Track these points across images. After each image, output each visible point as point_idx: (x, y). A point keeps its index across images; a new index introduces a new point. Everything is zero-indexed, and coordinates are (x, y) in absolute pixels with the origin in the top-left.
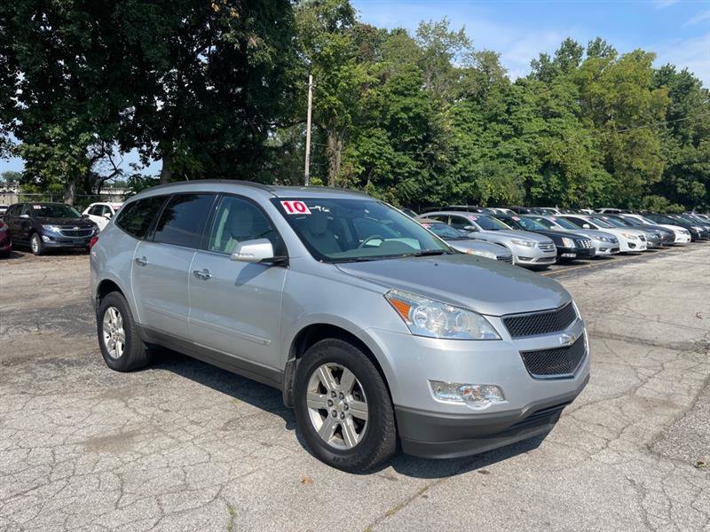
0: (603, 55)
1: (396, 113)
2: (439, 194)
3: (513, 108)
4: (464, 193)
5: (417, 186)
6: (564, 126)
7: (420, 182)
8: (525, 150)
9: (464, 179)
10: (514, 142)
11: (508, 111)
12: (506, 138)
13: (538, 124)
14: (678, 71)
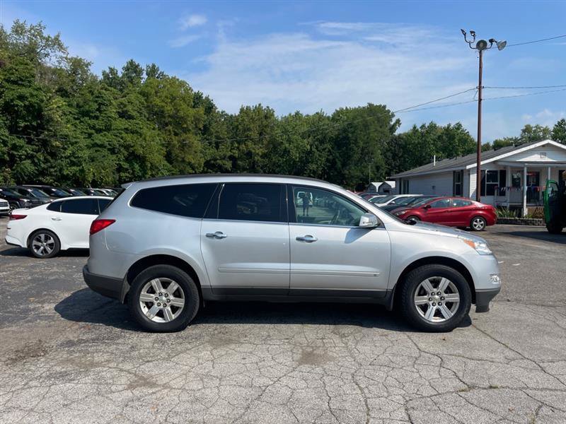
0: (157, 77)
1: (12, 100)
2: (52, 175)
3: (103, 108)
4: (74, 175)
5: (33, 168)
6: (142, 127)
7: (35, 164)
8: (115, 142)
9: (73, 164)
10: (105, 135)
11: (98, 110)
12: (99, 131)
13: (121, 124)
14: (204, 96)
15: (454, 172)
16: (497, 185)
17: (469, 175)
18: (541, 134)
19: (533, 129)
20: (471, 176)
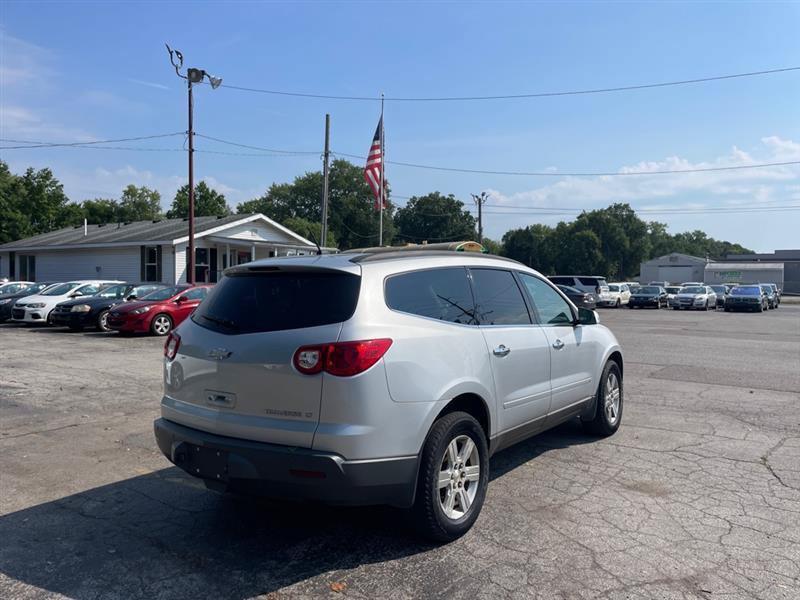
15: (143, 247)
16: (207, 268)
17: (174, 253)
18: (149, 199)
19: (139, 192)
20: (177, 254)
